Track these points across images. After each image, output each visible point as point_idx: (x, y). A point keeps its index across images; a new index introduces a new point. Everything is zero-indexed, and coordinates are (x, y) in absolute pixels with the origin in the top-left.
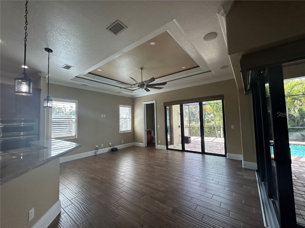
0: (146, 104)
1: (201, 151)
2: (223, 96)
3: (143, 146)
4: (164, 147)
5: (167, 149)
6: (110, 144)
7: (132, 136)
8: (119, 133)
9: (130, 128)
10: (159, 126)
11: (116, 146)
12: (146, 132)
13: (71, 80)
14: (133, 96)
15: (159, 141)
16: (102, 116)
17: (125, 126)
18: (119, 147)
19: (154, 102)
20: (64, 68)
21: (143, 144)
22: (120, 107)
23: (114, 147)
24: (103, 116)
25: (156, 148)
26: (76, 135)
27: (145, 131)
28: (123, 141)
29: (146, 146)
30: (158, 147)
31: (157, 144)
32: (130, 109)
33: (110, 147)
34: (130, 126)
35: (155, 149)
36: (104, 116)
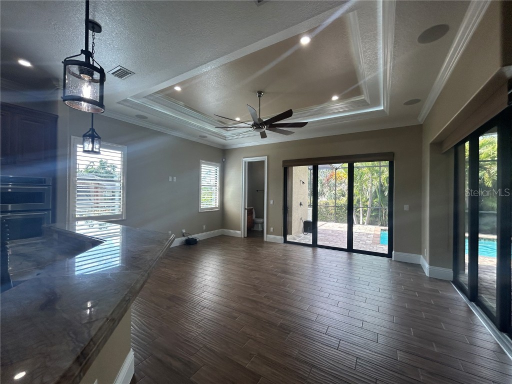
0: (248, 162)
1: (346, 247)
2: (394, 154)
3: (240, 237)
4: (280, 238)
5: (285, 241)
6: (184, 231)
7: (220, 217)
8: (200, 211)
9: (217, 204)
10: (271, 202)
11: (193, 236)
12: (246, 211)
13: (119, 103)
14: (224, 145)
15: (272, 229)
16: (170, 180)
17: (209, 200)
18: (199, 236)
19: (265, 158)
20: (113, 74)
21: (240, 233)
22: (202, 165)
23: (190, 237)
24: (173, 179)
25: (265, 239)
26: (122, 212)
27: (245, 209)
28: (204, 226)
29: (246, 236)
30: (268, 237)
31: (267, 234)
32: (218, 169)
33: (184, 236)
34: (218, 200)
35: (262, 241)
36: (175, 180)
